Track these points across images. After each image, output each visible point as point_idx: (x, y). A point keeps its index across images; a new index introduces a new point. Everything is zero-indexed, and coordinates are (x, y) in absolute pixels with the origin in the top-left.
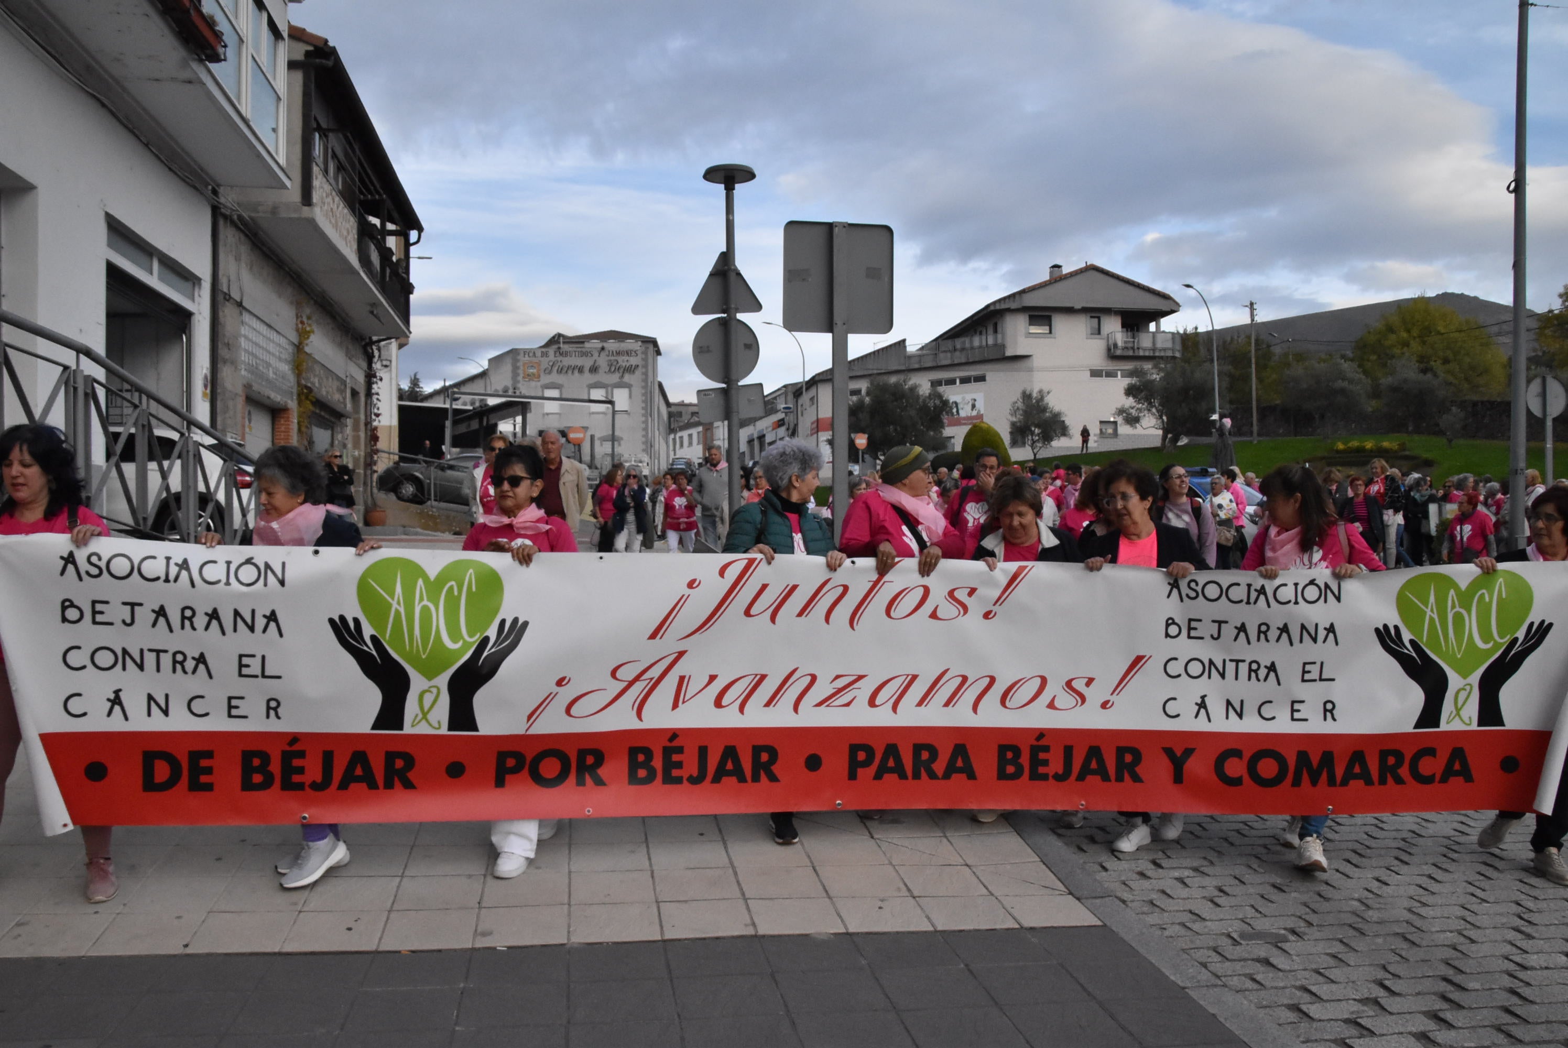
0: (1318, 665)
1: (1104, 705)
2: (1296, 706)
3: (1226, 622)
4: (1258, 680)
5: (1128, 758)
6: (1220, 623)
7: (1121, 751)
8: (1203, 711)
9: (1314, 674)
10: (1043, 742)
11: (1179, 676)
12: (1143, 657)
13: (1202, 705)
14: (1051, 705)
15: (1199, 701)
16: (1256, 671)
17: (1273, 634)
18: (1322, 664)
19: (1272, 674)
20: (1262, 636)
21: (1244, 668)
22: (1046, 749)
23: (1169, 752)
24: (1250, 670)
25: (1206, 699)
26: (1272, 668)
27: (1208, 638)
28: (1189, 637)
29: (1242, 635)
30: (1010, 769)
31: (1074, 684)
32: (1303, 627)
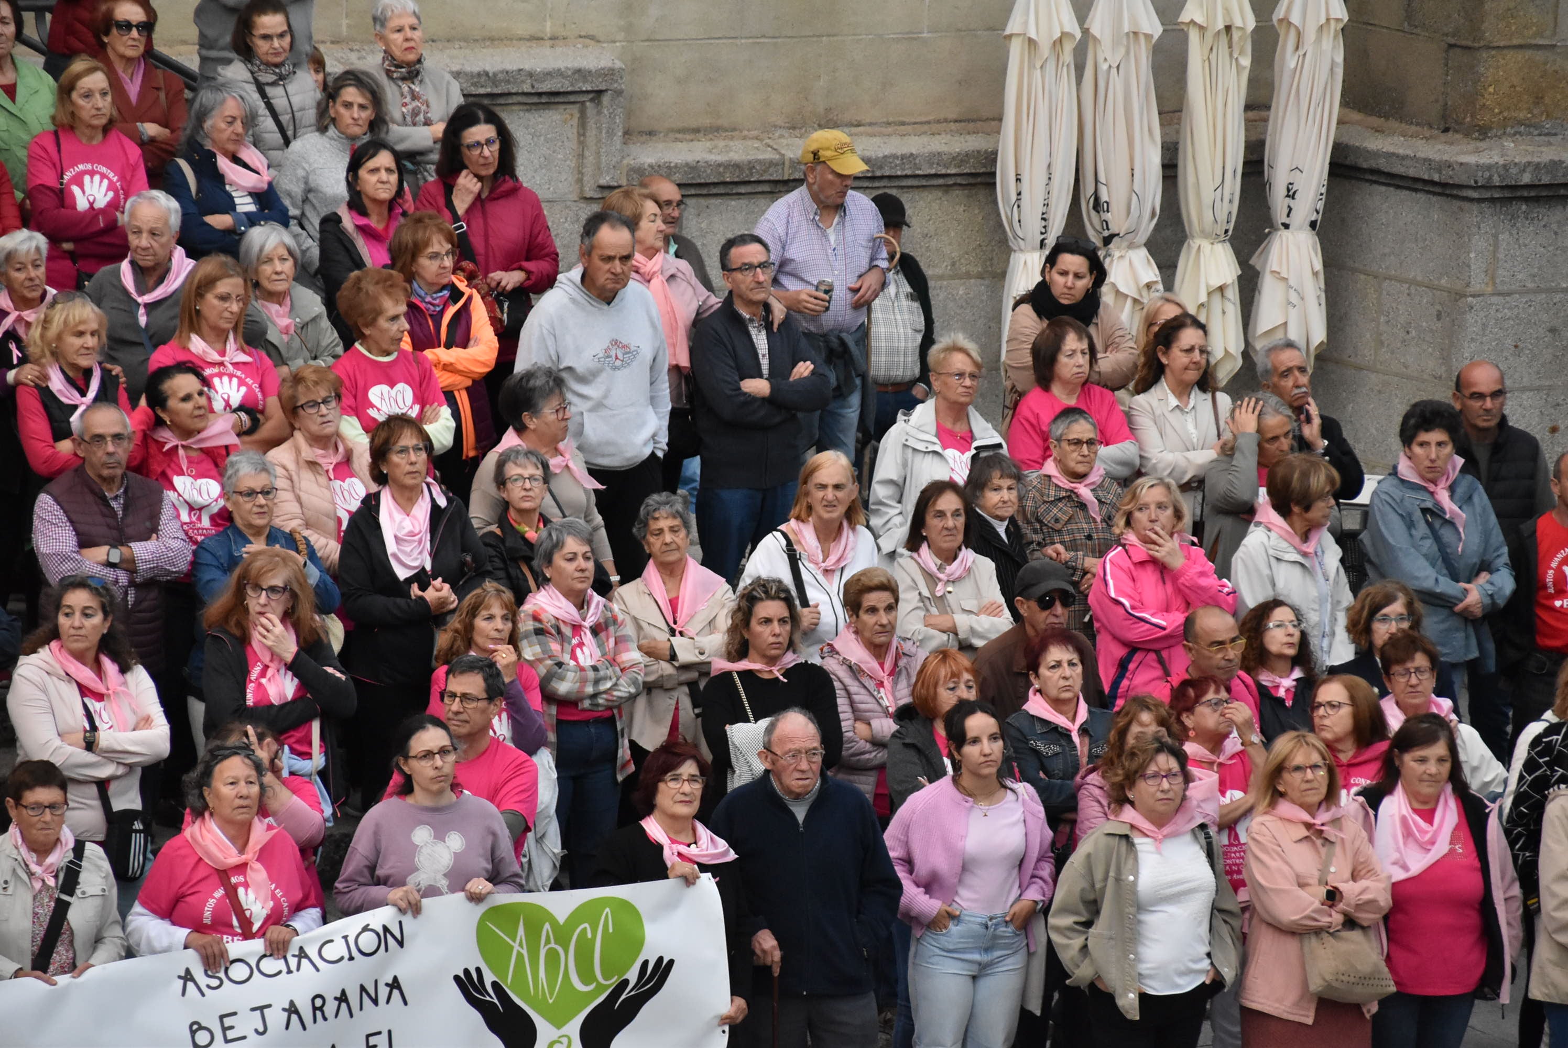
0: (385, 1035)
3: (269, 1006)
6: (261, 1009)
17: (330, 1007)
18: (390, 1032)
20: (318, 1013)
27: (252, 1034)
28: (225, 1041)
29: (294, 1017)
32: (363, 989)
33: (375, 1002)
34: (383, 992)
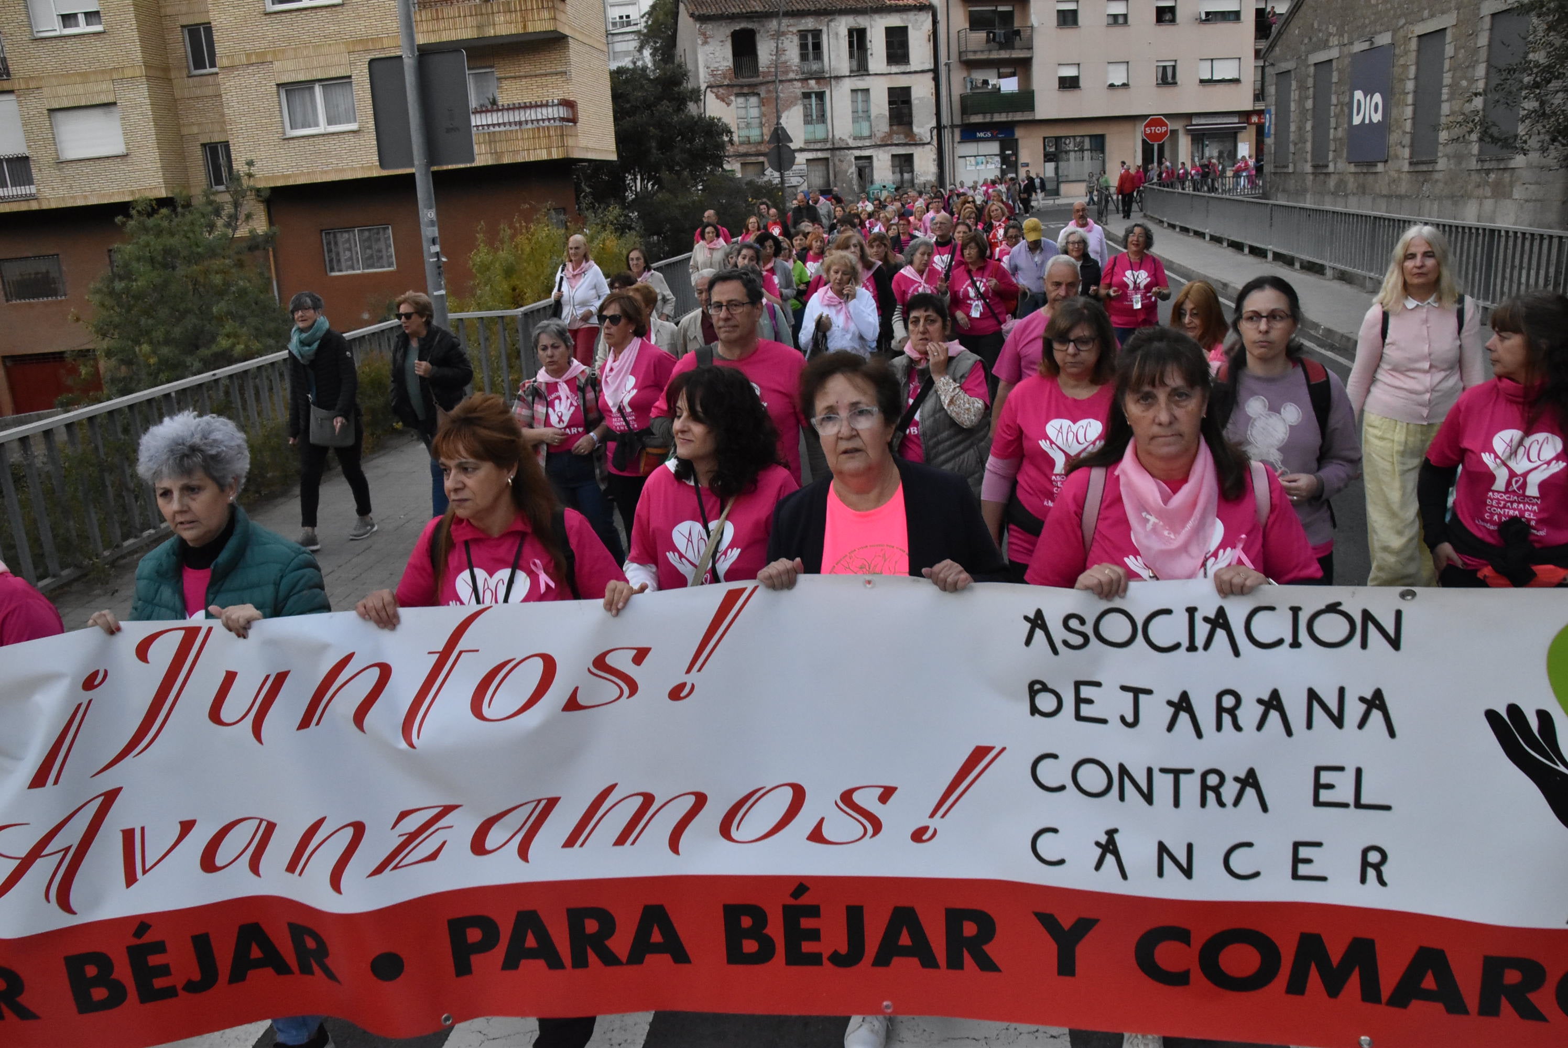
0: (1350, 775)
1: (918, 836)
2: (1304, 852)
3: (1149, 692)
4: (1221, 804)
5: (970, 929)
6: (1137, 692)
7: (955, 917)
8: (1110, 859)
9: (1344, 790)
10: (805, 900)
11: (1062, 788)
12: (989, 749)
13: (1109, 847)
14: (817, 836)
15: (1103, 839)
16: (1216, 790)
17: (1249, 713)
18: (1358, 771)
19: (1250, 792)
20: (1226, 717)
21: (1190, 785)
22: (814, 911)
23: (1048, 921)
24: (1204, 787)
25: (1117, 837)
26: (1250, 780)
27: (1115, 722)
28: (1079, 717)
29: (1184, 717)
30: (750, 946)
31: (857, 798)
32: (1312, 695)
33: (1338, 721)
34: (1354, 710)
